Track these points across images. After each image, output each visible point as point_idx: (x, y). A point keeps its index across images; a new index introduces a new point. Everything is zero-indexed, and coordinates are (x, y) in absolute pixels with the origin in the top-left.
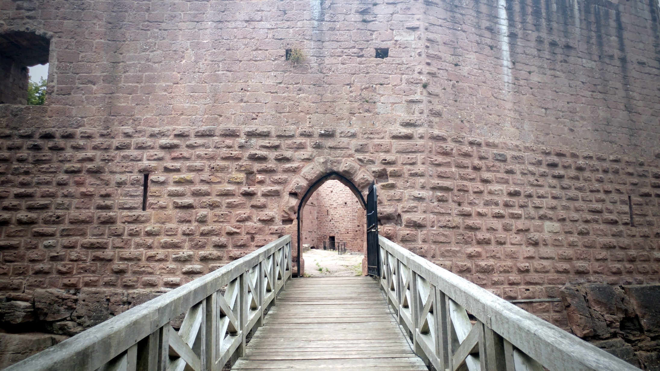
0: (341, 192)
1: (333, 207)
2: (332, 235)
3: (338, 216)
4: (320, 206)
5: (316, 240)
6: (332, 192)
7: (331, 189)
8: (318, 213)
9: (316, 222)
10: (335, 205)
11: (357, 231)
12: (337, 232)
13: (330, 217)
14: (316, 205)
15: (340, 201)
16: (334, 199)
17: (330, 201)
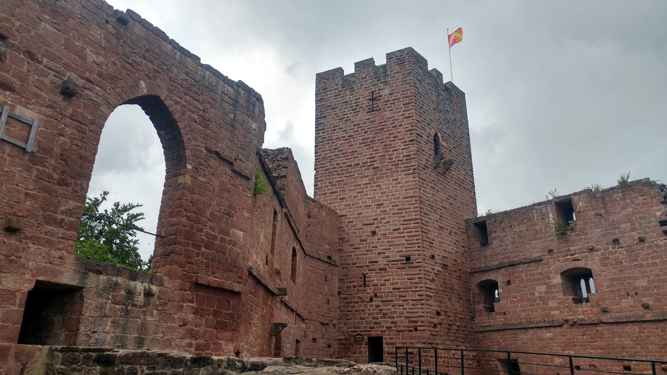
0: (396, 235)
1: (376, 266)
2: (374, 333)
3: (388, 287)
4: (345, 266)
5: (335, 345)
6: (374, 233)
7: (372, 228)
8: (341, 280)
9: (336, 302)
10: (382, 262)
11: (435, 326)
12: (389, 328)
13: (370, 291)
14: (338, 263)
15: (394, 254)
16: (380, 249)
17: (370, 255)
